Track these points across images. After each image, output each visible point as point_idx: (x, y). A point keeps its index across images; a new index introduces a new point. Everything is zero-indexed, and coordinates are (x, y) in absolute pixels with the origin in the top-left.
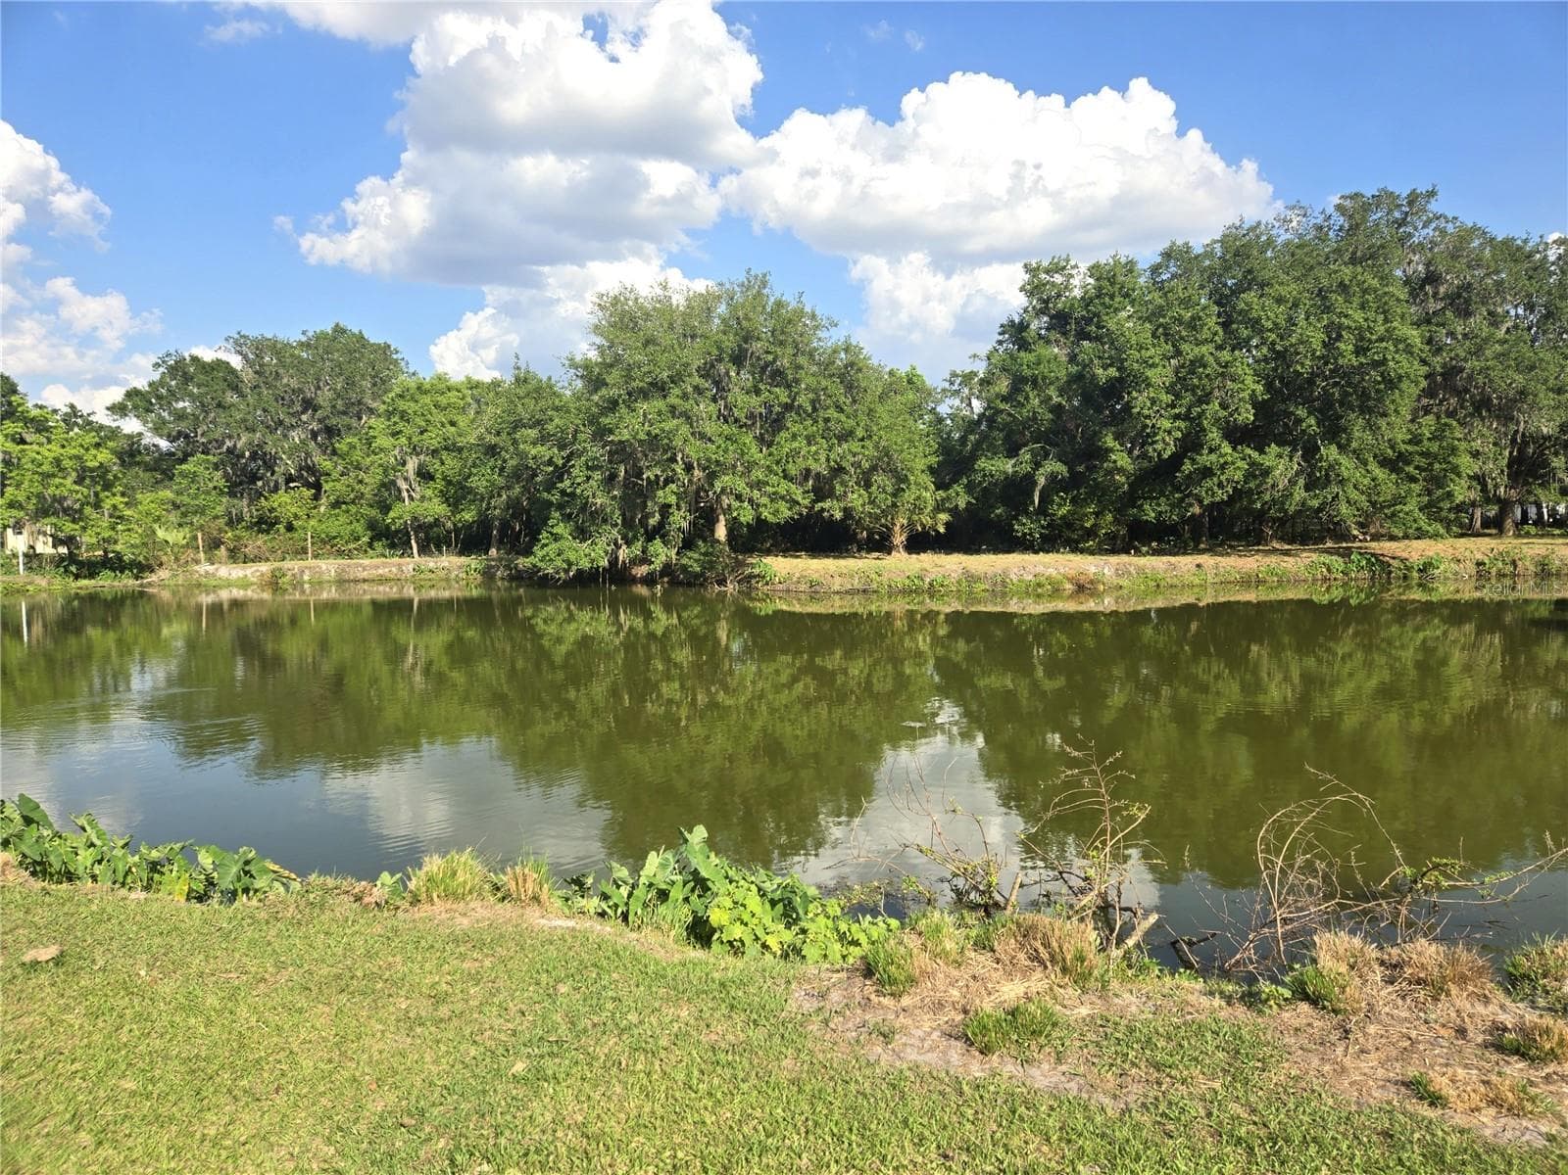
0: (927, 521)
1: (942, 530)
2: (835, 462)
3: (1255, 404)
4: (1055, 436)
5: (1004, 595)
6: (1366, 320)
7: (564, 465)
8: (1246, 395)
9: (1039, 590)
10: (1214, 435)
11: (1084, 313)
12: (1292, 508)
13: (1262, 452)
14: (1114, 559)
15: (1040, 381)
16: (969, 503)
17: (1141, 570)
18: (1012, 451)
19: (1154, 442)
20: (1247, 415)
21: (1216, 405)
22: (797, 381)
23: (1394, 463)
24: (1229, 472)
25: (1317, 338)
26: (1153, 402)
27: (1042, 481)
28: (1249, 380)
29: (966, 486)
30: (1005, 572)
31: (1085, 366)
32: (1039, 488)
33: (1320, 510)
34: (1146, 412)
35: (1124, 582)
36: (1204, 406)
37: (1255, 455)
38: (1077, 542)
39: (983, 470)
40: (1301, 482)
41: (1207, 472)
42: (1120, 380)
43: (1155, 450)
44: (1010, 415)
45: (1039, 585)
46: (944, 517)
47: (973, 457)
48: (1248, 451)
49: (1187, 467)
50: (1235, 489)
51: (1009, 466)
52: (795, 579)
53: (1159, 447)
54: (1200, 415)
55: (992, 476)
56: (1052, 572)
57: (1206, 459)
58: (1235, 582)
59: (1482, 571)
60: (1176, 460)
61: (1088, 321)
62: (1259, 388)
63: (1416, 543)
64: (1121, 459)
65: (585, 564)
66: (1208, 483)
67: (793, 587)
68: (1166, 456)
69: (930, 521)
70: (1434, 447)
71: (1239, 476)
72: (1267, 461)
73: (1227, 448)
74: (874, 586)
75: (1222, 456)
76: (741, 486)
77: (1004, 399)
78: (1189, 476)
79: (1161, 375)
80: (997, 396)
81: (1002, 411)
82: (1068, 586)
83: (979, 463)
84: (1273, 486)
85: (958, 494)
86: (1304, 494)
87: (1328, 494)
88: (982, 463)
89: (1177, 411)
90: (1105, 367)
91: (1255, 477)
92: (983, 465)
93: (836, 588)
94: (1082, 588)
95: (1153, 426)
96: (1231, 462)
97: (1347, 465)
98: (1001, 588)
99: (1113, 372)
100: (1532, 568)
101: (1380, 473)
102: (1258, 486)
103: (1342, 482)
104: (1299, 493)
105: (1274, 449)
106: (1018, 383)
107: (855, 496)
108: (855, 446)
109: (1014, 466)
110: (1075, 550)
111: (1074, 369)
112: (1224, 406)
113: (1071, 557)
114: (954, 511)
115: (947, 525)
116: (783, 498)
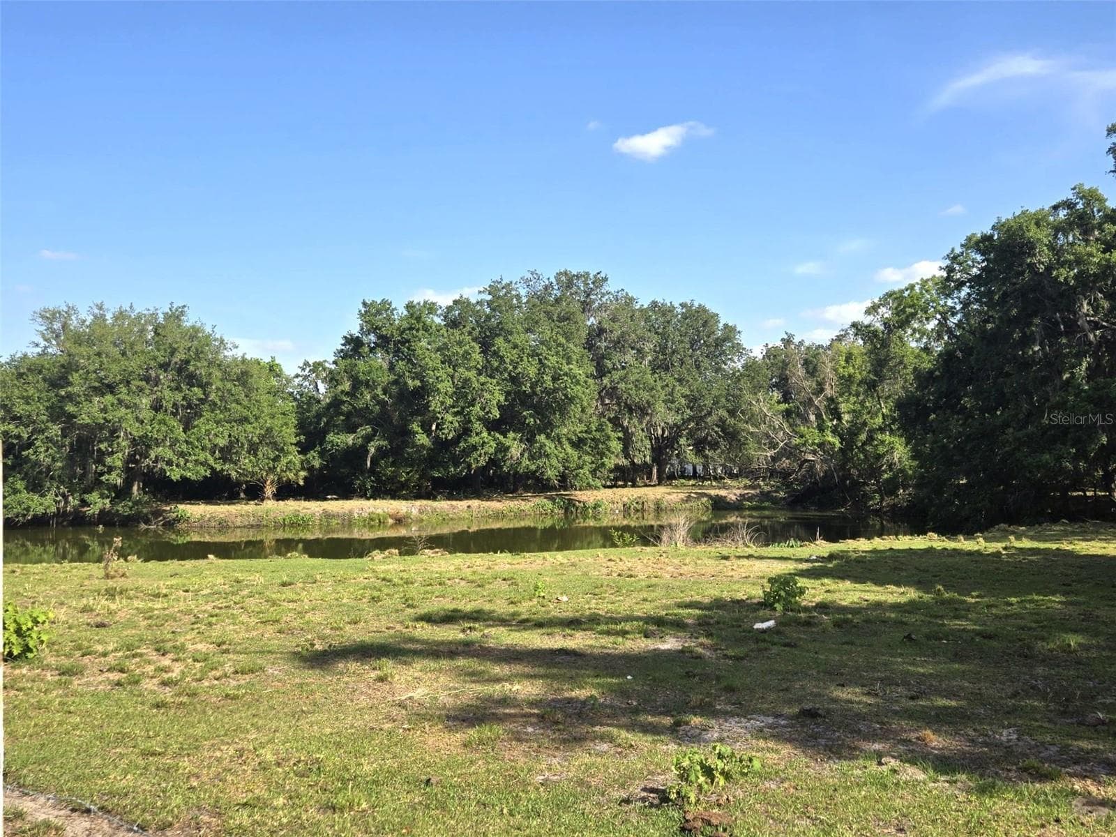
0: (291, 476)
1: (301, 483)
2: (235, 437)
3: (500, 407)
4: (381, 422)
5: (350, 526)
6: (557, 362)
7: (29, 438)
8: (495, 402)
9: (372, 523)
10: (477, 426)
11: (399, 338)
12: (522, 471)
13: (505, 437)
14: (418, 503)
15: (371, 383)
16: (321, 464)
17: (434, 510)
18: (351, 429)
19: (444, 429)
20: (496, 414)
21: (477, 408)
22: (209, 384)
23: (578, 444)
24: (486, 449)
25: (532, 371)
26: (442, 403)
27: (372, 450)
28: (497, 394)
29: (319, 453)
30: (351, 512)
31: (400, 376)
32: (370, 455)
33: (536, 471)
34: (438, 410)
35: (424, 517)
36: (471, 408)
37: (501, 437)
38: (395, 491)
39: (332, 442)
40: (526, 455)
41: (474, 448)
42: (422, 388)
43: (443, 434)
44: (350, 404)
45: (372, 519)
46: (303, 474)
47: (325, 432)
48: (497, 435)
49: (462, 444)
50: (490, 458)
51: (350, 439)
52: (206, 519)
53: (446, 431)
54: (469, 413)
55: (338, 446)
56: (380, 511)
57: (474, 440)
58: (490, 516)
59: (626, 510)
60: (456, 441)
61: (403, 343)
62: (502, 398)
63: (589, 493)
64: (422, 439)
65: (40, 510)
66: (475, 455)
67: (205, 524)
68: (449, 438)
69: (294, 477)
70: (598, 435)
71: (492, 450)
72: (507, 442)
73: (485, 434)
74: (265, 523)
75: (482, 438)
76: (169, 454)
77: (347, 394)
78: (464, 450)
79: (446, 386)
80: (342, 392)
81: (345, 402)
82: (391, 521)
83: (328, 436)
84: (511, 457)
85: (314, 457)
86: (528, 463)
87: (540, 462)
88: (330, 437)
89: (456, 410)
90: (413, 379)
91: (501, 452)
92: (332, 438)
93: (238, 524)
94: (400, 521)
95: (442, 418)
96: (485, 443)
97: (550, 446)
98: (348, 521)
99: (418, 383)
100: (652, 506)
101: (569, 450)
102: (503, 457)
103: (548, 456)
104: (525, 462)
105: (511, 435)
106: (357, 383)
107: (247, 461)
108: (249, 427)
109: (353, 440)
110: (394, 497)
111: (393, 377)
112: (483, 409)
113: (392, 502)
114: (311, 469)
115: (305, 479)
116: (201, 464)
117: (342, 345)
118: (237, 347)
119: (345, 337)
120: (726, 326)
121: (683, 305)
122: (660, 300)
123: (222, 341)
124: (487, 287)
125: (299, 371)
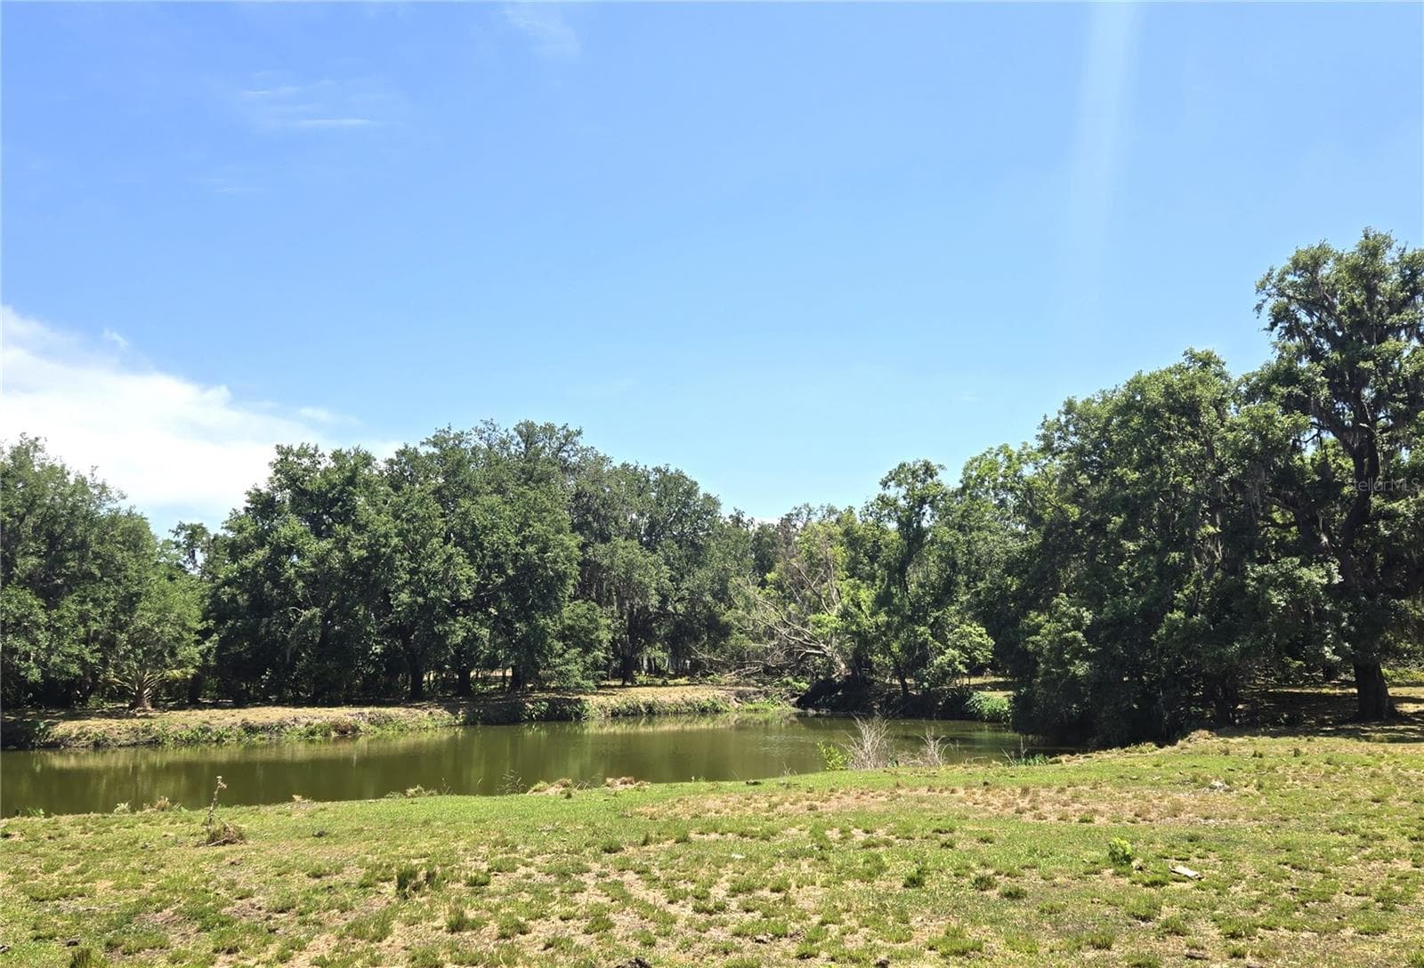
3: (471, 585)
8: (464, 579)
9: (311, 737)
14: (366, 709)
17: (388, 718)
20: (465, 594)
27: (294, 640)
28: (467, 569)
30: (281, 723)
32: (289, 647)
35: (376, 728)
45: (310, 732)
46: (192, 671)
52: (74, 736)
56: (318, 721)
62: (473, 574)
70: (585, 622)
71: (458, 641)
73: (450, 620)
75: (449, 625)
82: (334, 734)
85: (210, 650)
96: (452, 630)
98: (277, 735)
109: (268, 626)
112: (449, 587)
117: (247, 502)
118: (124, 498)
119: (249, 494)
120: (708, 497)
121: (658, 470)
122: (632, 463)
123: (104, 487)
124: (431, 437)
125: (171, 536)
